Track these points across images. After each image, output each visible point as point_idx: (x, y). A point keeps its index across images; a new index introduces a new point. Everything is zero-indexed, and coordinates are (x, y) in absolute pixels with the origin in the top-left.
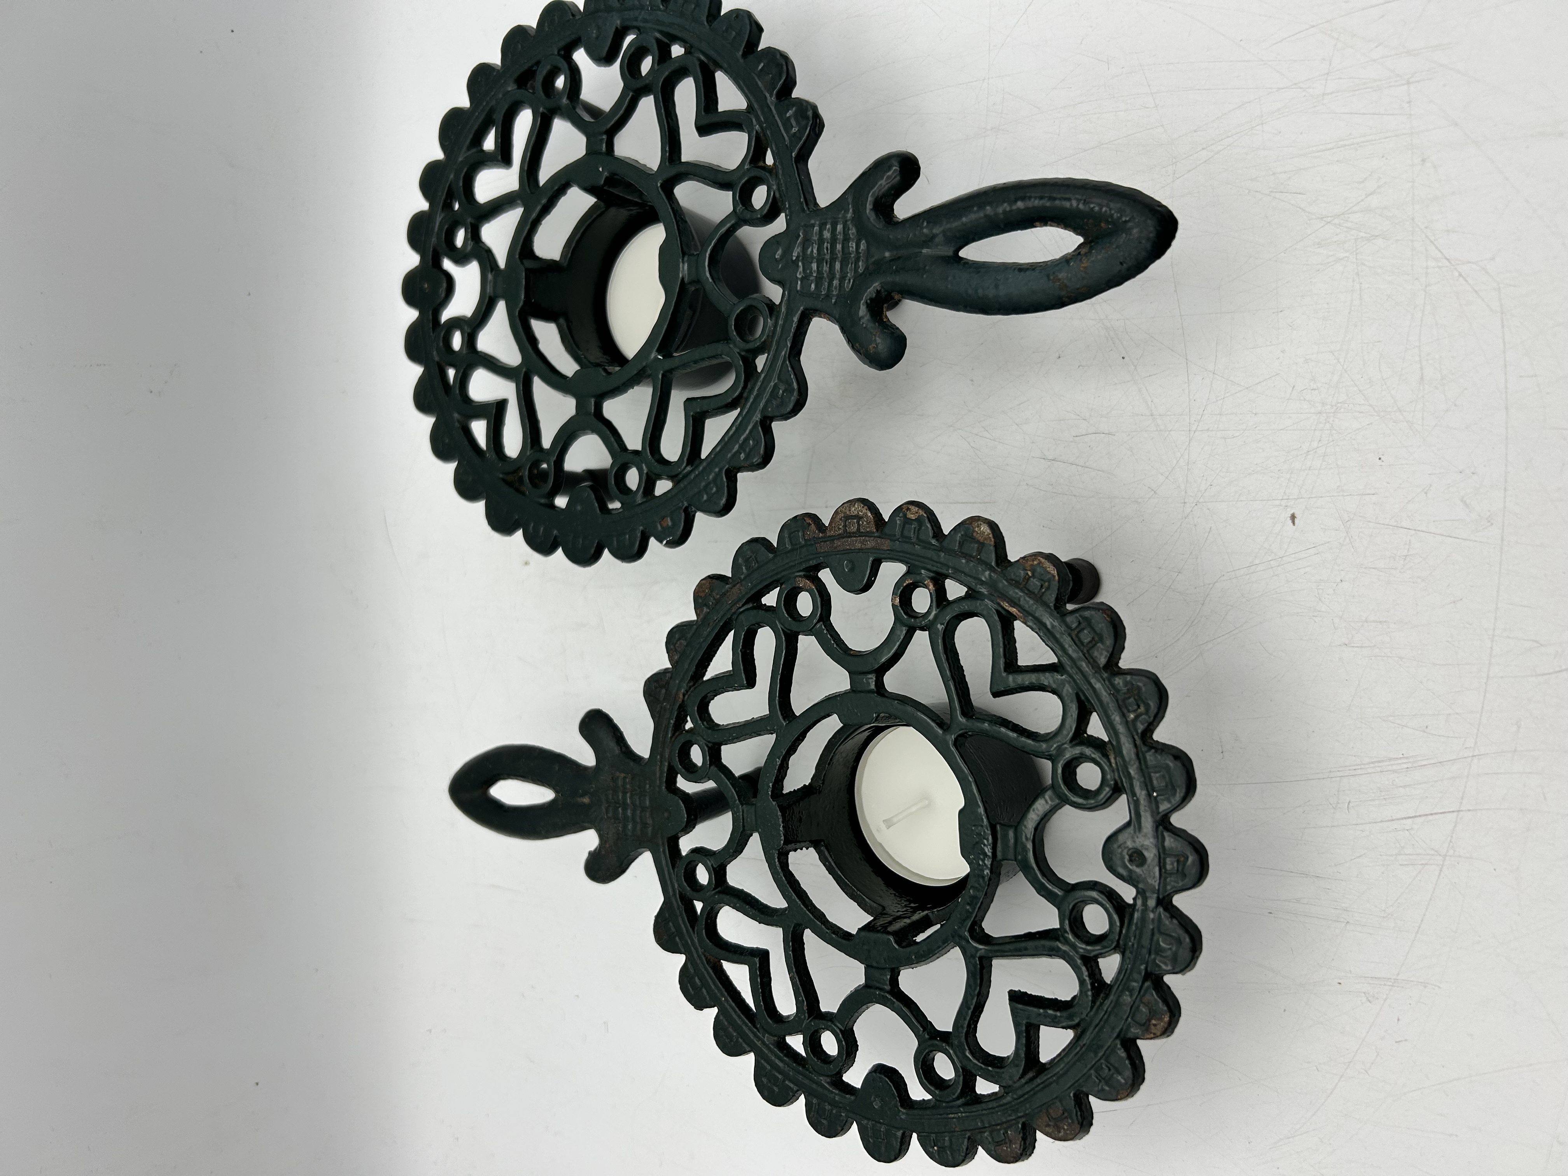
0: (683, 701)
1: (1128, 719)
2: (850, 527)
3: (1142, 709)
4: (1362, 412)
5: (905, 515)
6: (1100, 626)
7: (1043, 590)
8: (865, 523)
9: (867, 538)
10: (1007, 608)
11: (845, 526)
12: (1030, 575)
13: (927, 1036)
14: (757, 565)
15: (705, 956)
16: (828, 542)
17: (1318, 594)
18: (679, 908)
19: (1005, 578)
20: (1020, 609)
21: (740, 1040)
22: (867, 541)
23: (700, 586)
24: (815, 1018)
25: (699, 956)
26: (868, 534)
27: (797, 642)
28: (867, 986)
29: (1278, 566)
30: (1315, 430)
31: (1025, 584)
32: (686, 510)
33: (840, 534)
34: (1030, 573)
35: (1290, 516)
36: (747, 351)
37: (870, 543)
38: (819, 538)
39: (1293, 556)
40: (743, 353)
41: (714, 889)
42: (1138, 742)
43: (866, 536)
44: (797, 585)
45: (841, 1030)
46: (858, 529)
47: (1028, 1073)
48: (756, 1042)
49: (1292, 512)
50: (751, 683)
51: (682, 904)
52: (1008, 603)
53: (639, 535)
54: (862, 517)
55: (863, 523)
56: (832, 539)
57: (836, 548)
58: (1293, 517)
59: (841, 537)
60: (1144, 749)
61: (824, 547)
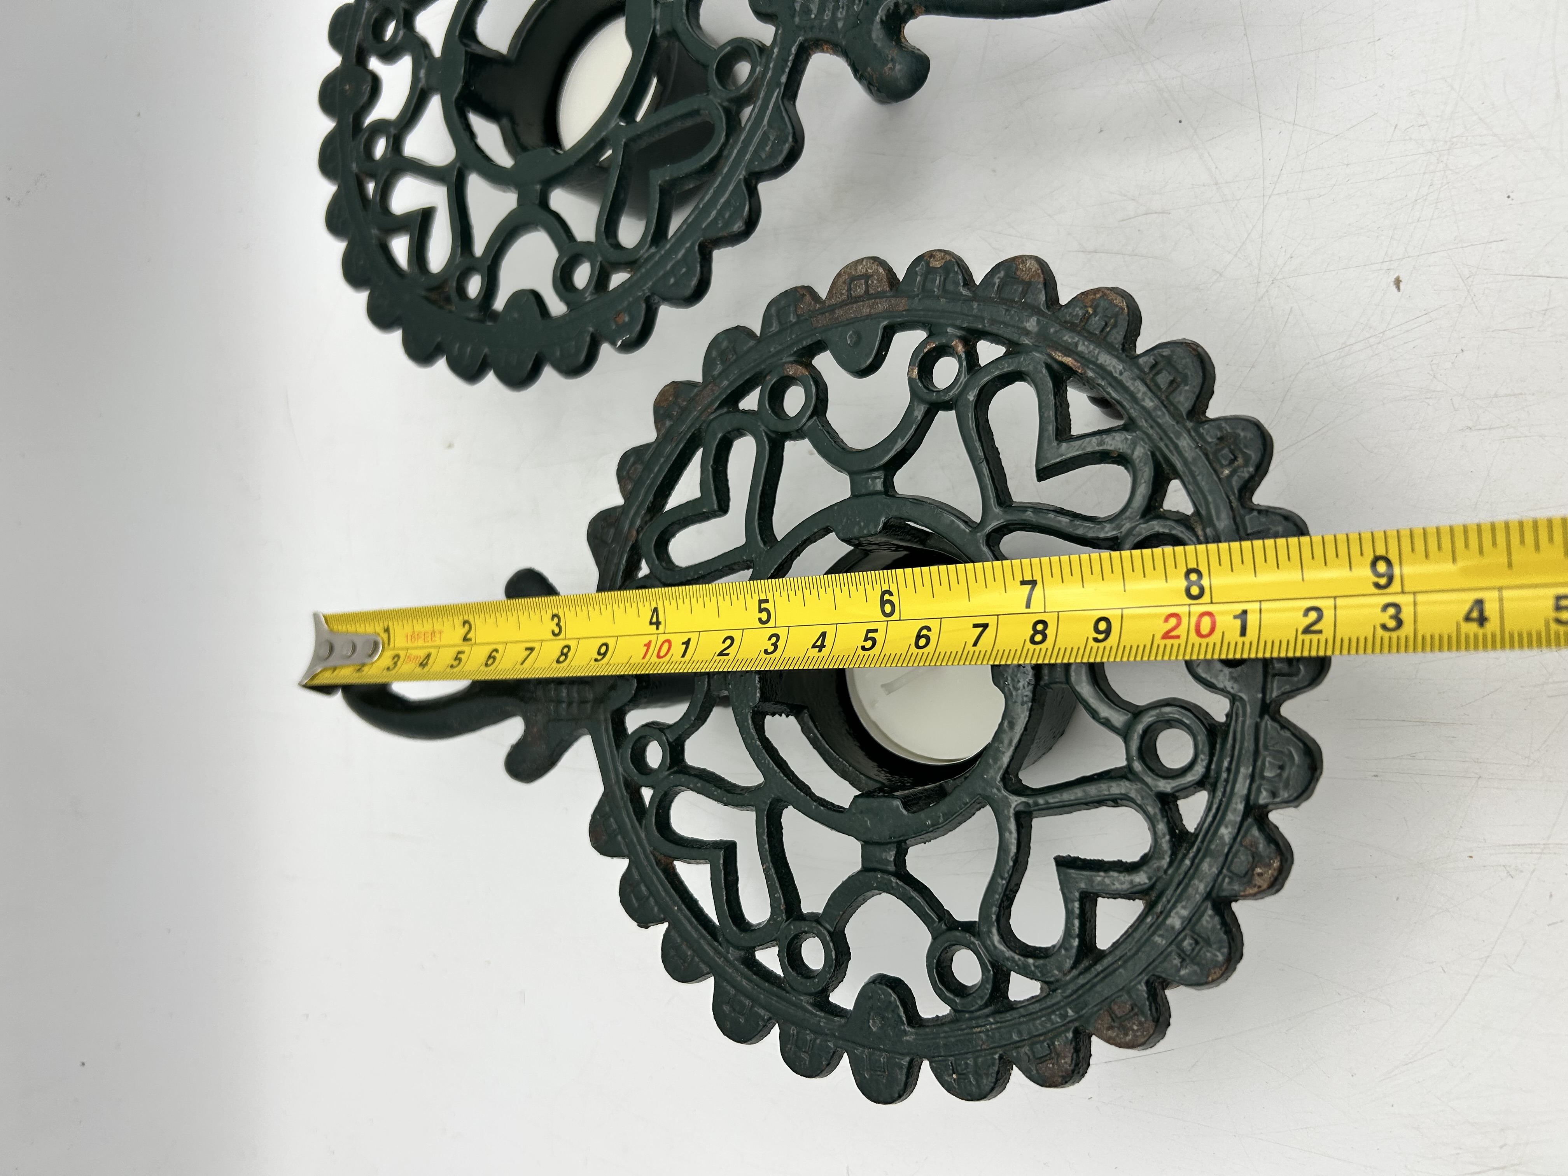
0: (637, 541)
1: (1221, 476)
2: (856, 290)
3: (1240, 461)
4: (1485, 145)
5: (928, 263)
6: (1184, 361)
7: (1108, 329)
8: (875, 282)
9: (878, 300)
10: (1060, 359)
11: (849, 290)
12: (1091, 312)
13: (944, 927)
14: (735, 357)
15: (654, 855)
16: (827, 314)
17: (1432, 370)
18: (622, 798)
19: (1058, 321)
20: (1076, 357)
21: (697, 959)
22: (877, 304)
23: (663, 394)
24: (795, 920)
25: (647, 857)
26: (880, 295)
27: (783, 450)
28: (865, 869)
29: (1380, 343)
30: (1424, 173)
31: (1084, 326)
32: (647, 300)
33: (843, 301)
34: (1090, 311)
35: (1393, 280)
36: (731, 100)
37: (882, 306)
38: (817, 310)
39: (1398, 328)
40: (725, 104)
41: (669, 769)
42: (1235, 504)
43: (876, 298)
44: (786, 374)
45: (829, 931)
46: (867, 291)
47: (1083, 961)
48: (718, 960)
49: (1395, 276)
50: (723, 508)
51: (627, 792)
52: (1061, 351)
53: (588, 339)
54: (872, 276)
55: (873, 282)
56: (832, 309)
57: (837, 318)
58: (1398, 282)
59: (843, 304)
60: (1242, 512)
61: (822, 321)
